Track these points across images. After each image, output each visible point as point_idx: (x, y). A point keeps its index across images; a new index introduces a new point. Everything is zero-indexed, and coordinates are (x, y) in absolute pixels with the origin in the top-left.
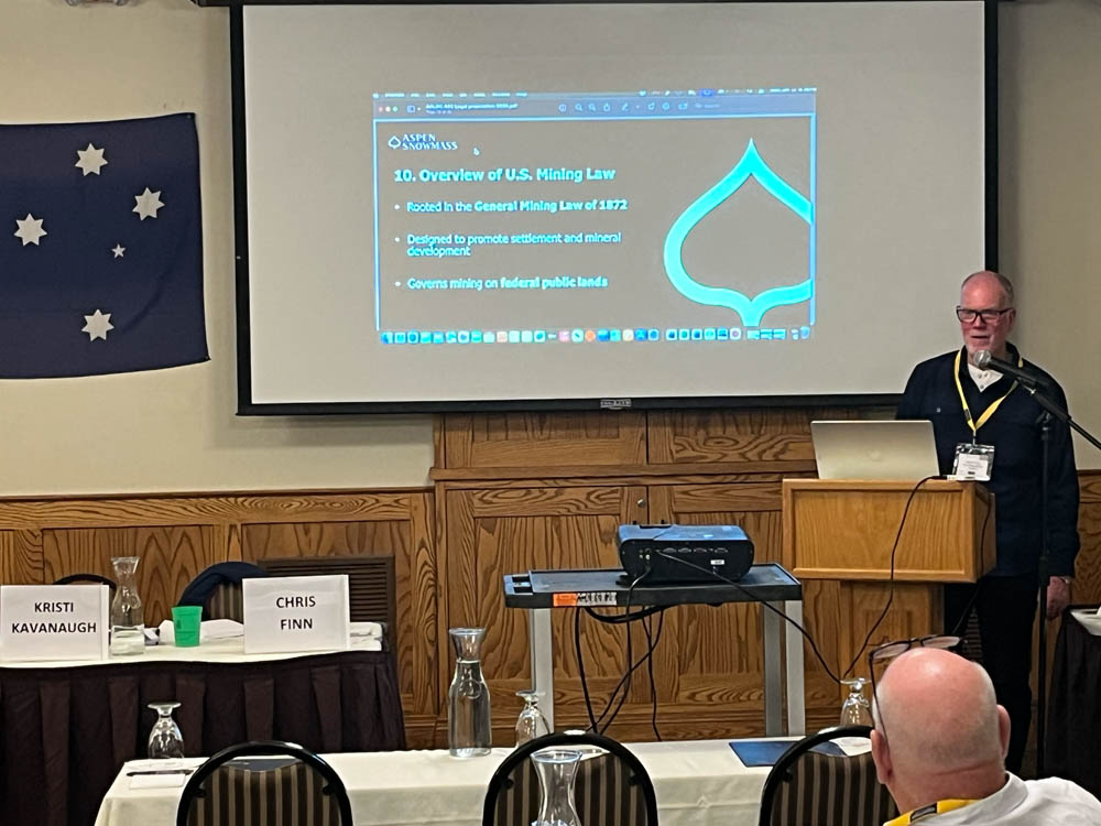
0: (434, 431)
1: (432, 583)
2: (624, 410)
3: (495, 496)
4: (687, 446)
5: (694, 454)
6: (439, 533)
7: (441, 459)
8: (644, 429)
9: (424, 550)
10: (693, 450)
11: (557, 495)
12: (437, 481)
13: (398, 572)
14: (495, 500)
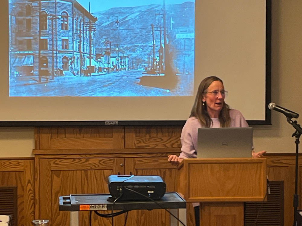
0: (35, 134)
1: (33, 198)
2: (115, 126)
3: (60, 162)
4: (141, 141)
5: (144, 145)
6: (36, 178)
7: (38, 146)
8: (123, 134)
9: (29, 184)
10: (144, 143)
11: (86, 161)
12: (36, 155)
13: (19, 193)
14: (60, 163)
